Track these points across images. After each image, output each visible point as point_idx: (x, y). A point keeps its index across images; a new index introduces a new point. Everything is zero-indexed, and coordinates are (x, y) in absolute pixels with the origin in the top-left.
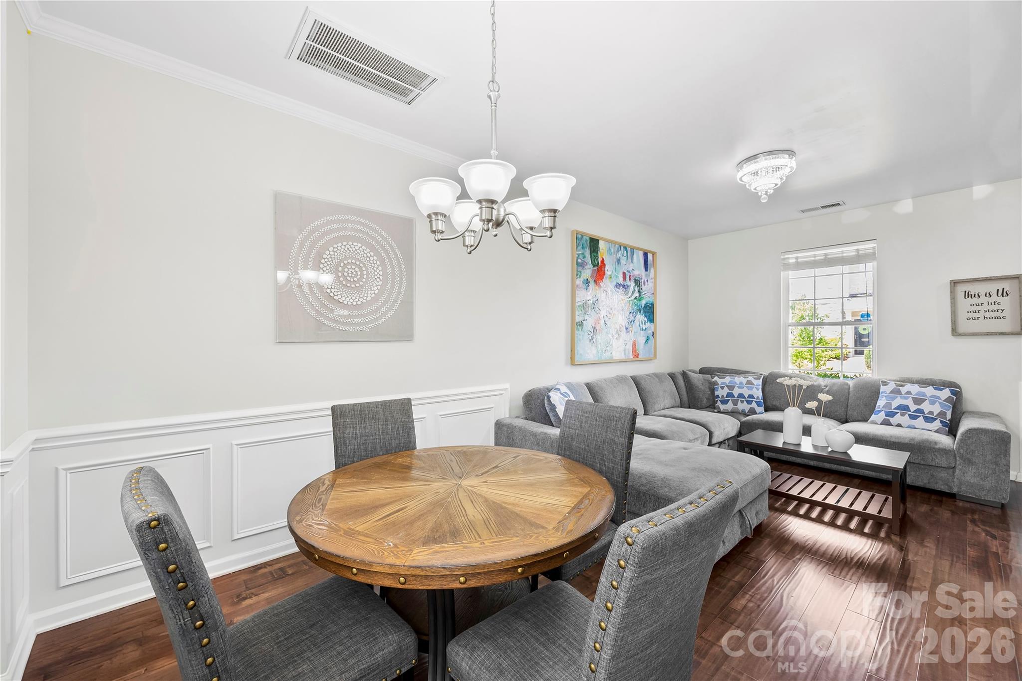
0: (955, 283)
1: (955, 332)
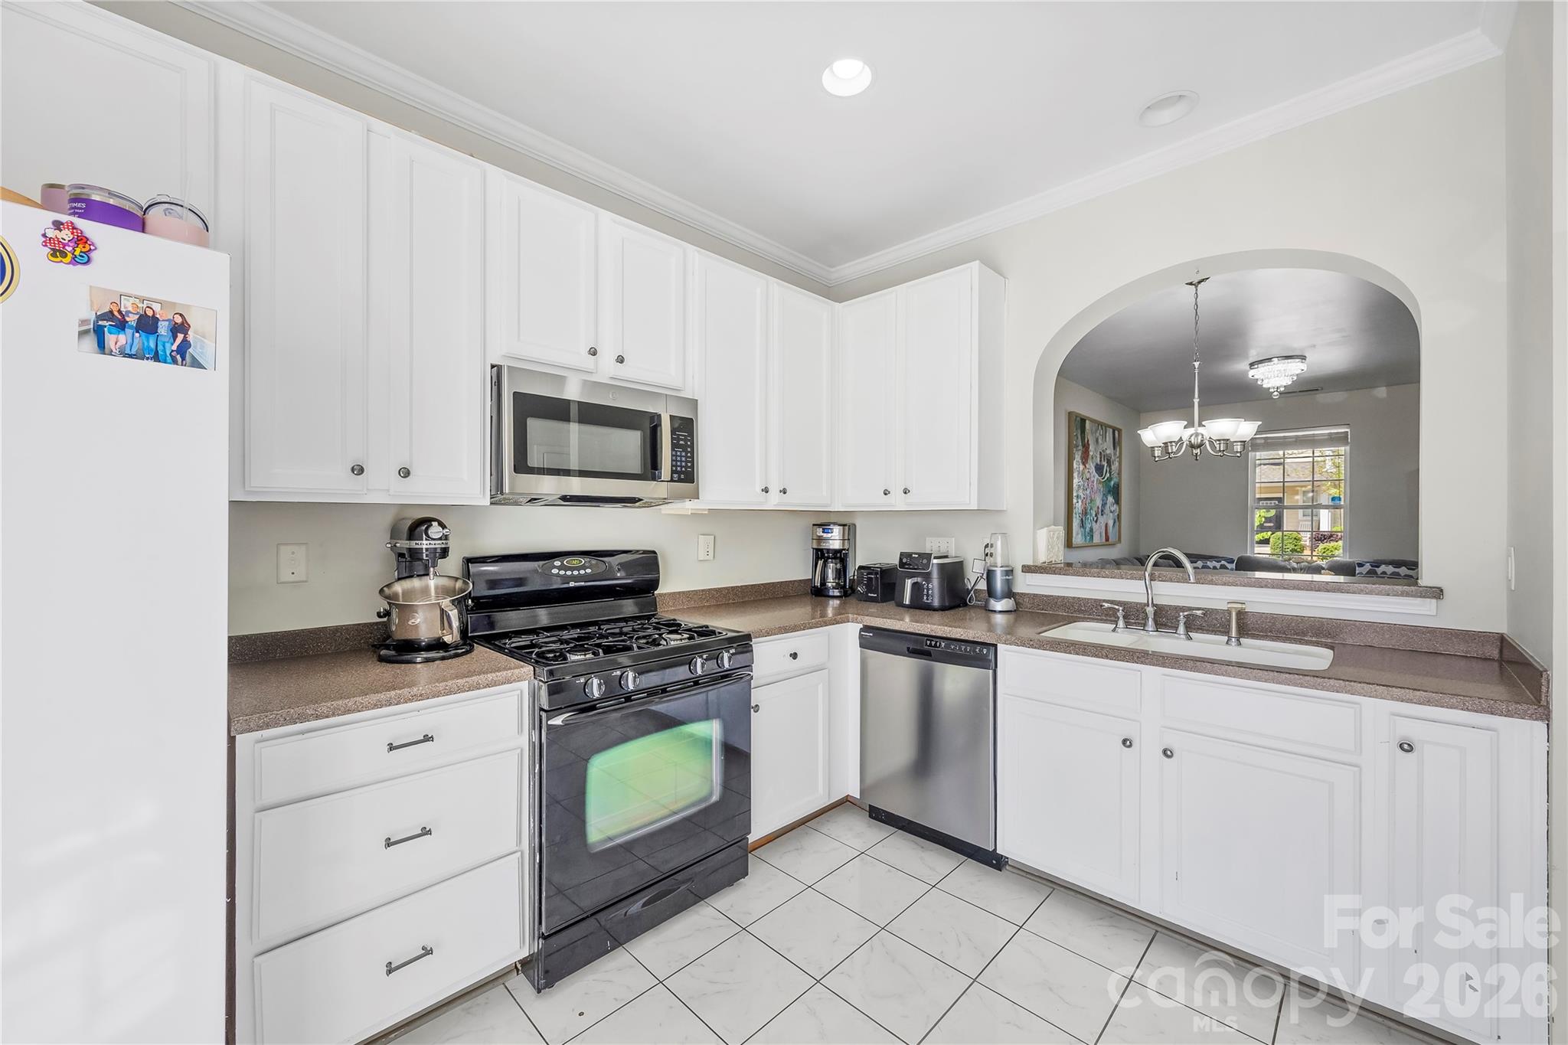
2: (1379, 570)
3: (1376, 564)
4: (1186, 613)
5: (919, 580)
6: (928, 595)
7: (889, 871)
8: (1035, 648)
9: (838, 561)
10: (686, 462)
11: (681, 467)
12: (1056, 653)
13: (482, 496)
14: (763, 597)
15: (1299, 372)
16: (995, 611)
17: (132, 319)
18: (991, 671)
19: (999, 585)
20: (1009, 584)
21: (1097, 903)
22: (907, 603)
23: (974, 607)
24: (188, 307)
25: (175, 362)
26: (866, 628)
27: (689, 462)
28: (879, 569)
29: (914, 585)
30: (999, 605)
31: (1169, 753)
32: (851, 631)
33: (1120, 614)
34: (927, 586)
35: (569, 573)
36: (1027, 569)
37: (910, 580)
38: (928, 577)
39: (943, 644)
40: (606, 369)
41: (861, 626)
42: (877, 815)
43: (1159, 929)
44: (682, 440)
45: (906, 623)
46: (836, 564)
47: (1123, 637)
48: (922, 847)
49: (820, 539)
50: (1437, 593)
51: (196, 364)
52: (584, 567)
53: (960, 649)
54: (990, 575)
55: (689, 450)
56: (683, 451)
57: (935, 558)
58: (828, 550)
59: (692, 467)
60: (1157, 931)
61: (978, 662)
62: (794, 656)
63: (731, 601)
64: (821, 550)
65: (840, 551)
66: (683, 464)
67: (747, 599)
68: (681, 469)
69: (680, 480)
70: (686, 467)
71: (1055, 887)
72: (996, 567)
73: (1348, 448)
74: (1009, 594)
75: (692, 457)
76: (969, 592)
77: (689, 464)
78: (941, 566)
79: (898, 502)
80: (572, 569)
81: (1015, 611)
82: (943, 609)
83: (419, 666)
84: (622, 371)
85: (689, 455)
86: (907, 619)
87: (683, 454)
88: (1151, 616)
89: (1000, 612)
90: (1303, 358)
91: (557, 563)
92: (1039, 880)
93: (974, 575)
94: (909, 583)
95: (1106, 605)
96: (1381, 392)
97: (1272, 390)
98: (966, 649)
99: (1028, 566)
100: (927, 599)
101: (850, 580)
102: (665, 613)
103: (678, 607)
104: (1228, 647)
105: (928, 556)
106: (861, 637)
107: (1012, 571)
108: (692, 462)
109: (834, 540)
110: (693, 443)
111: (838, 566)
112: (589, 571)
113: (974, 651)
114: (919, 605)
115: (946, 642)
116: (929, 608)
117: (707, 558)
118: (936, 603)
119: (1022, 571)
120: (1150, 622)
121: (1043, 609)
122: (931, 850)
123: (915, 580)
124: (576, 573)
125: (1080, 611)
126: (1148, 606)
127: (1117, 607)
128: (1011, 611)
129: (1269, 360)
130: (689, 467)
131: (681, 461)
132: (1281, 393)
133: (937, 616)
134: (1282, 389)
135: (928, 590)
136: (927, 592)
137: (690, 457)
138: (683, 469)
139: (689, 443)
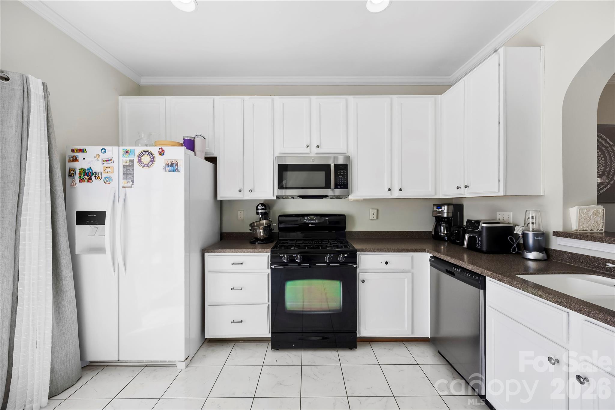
5: (475, 235)
6: (478, 244)
7: (424, 377)
9: (447, 223)
13: (273, 197)
17: (170, 164)
20: (539, 242)
22: (465, 247)
24: (178, 160)
25: (176, 172)
26: (432, 257)
27: (345, 181)
28: (462, 228)
29: (471, 237)
30: (531, 255)
32: (427, 256)
34: (478, 239)
35: (310, 221)
36: (556, 234)
37: (467, 235)
38: (479, 234)
40: (314, 151)
44: (342, 173)
48: (454, 377)
51: (179, 172)
52: (315, 220)
55: (345, 176)
56: (343, 177)
57: (484, 223)
62: (387, 263)
65: (447, 218)
69: (341, 188)
72: (529, 231)
74: (540, 249)
75: (347, 179)
77: (345, 182)
78: (487, 228)
80: (311, 220)
81: (545, 260)
82: (488, 252)
83: (257, 245)
84: (320, 151)
89: (533, 260)
91: (306, 218)
94: (467, 236)
95: (610, 264)
99: (558, 233)
100: (478, 246)
106: (430, 260)
108: (347, 181)
109: (443, 212)
110: (347, 173)
111: (447, 225)
112: (317, 221)
114: (473, 249)
116: (480, 251)
117: (373, 219)
118: (484, 249)
119: (553, 236)
121: (569, 262)
123: (471, 235)
124: (312, 221)
131: (342, 181)
133: (484, 256)
136: (478, 242)
137: (345, 179)
138: (343, 184)
139: (345, 174)
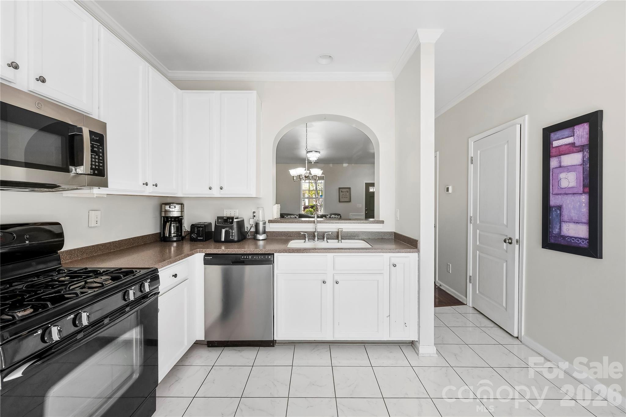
0: (340, 188)
1: (340, 202)
2: (332, 216)
3: (331, 215)
4: (327, 234)
5: (228, 229)
6: (232, 236)
7: (230, 369)
8: (291, 253)
9: (177, 222)
10: (99, 162)
11: (96, 166)
12: (300, 254)
14: (132, 246)
15: (319, 156)
16: (260, 240)
18: (272, 265)
19: (261, 229)
20: (264, 227)
21: (310, 344)
22: (223, 240)
23: (249, 239)
26: (207, 255)
27: (101, 163)
28: (204, 225)
29: (226, 231)
30: (261, 237)
31: (337, 282)
32: (198, 257)
33: (306, 236)
34: (232, 232)
36: (270, 221)
38: (232, 228)
39: (250, 257)
41: (204, 254)
42: (211, 344)
43: (330, 344)
44: (95, 147)
45: (223, 249)
46: (176, 224)
47: (308, 244)
48: (239, 351)
49: (166, 211)
50: (382, 222)
53: (258, 258)
54: (257, 225)
55: (101, 155)
56: (97, 155)
57: (236, 219)
58: (171, 217)
59: (103, 166)
60: (330, 345)
61: (267, 262)
63: (112, 251)
64: (167, 218)
65: (178, 217)
66: (97, 164)
67: (122, 248)
68: (96, 167)
69: (94, 174)
70: (99, 166)
71: (295, 344)
72: (259, 221)
73: (324, 181)
74: (264, 232)
75: (103, 160)
76: (247, 233)
77: (101, 165)
78: (238, 222)
79: (216, 193)
82: (239, 241)
85: (101, 158)
86: (223, 248)
87: (97, 157)
88: (316, 236)
89: (262, 240)
90: (319, 152)
92: (289, 344)
93: (249, 226)
94: (223, 231)
95: (302, 233)
96: (331, 165)
97: (312, 161)
98: (261, 258)
99: (271, 220)
100: (232, 238)
101: (184, 231)
102: (66, 264)
103: (74, 259)
104: (338, 243)
105: (232, 218)
106: (205, 259)
107: (266, 222)
108: (103, 163)
109: (175, 212)
110: (103, 150)
111: (177, 225)
113: (265, 258)
114: (228, 241)
115: (252, 256)
116: (233, 241)
117: (96, 225)
118: (236, 239)
119: (269, 223)
120: (316, 238)
122: (243, 350)
123: (226, 229)
125: (291, 236)
126: (315, 232)
127: (305, 234)
128: (265, 239)
129: (312, 151)
130: (101, 166)
131: (95, 162)
132: (314, 162)
133: (236, 244)
134: (315, 161)
135: (232, 233)
136: (232, 234)
137: (101, 160)
138: (97, 167)
139: (101, 150)
